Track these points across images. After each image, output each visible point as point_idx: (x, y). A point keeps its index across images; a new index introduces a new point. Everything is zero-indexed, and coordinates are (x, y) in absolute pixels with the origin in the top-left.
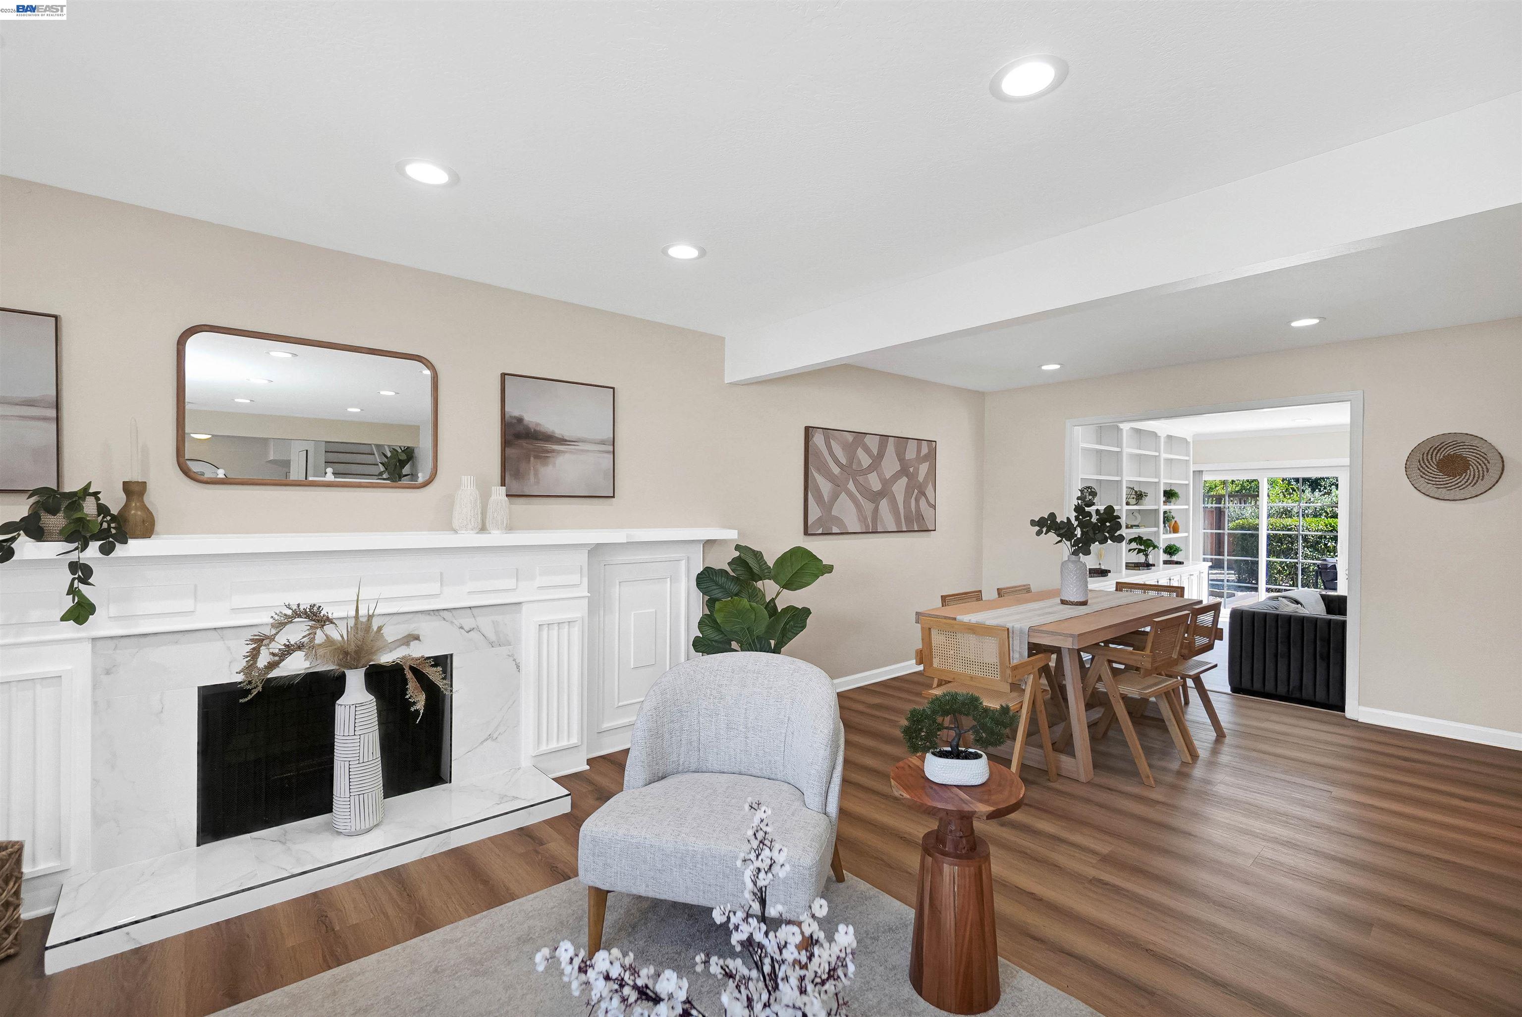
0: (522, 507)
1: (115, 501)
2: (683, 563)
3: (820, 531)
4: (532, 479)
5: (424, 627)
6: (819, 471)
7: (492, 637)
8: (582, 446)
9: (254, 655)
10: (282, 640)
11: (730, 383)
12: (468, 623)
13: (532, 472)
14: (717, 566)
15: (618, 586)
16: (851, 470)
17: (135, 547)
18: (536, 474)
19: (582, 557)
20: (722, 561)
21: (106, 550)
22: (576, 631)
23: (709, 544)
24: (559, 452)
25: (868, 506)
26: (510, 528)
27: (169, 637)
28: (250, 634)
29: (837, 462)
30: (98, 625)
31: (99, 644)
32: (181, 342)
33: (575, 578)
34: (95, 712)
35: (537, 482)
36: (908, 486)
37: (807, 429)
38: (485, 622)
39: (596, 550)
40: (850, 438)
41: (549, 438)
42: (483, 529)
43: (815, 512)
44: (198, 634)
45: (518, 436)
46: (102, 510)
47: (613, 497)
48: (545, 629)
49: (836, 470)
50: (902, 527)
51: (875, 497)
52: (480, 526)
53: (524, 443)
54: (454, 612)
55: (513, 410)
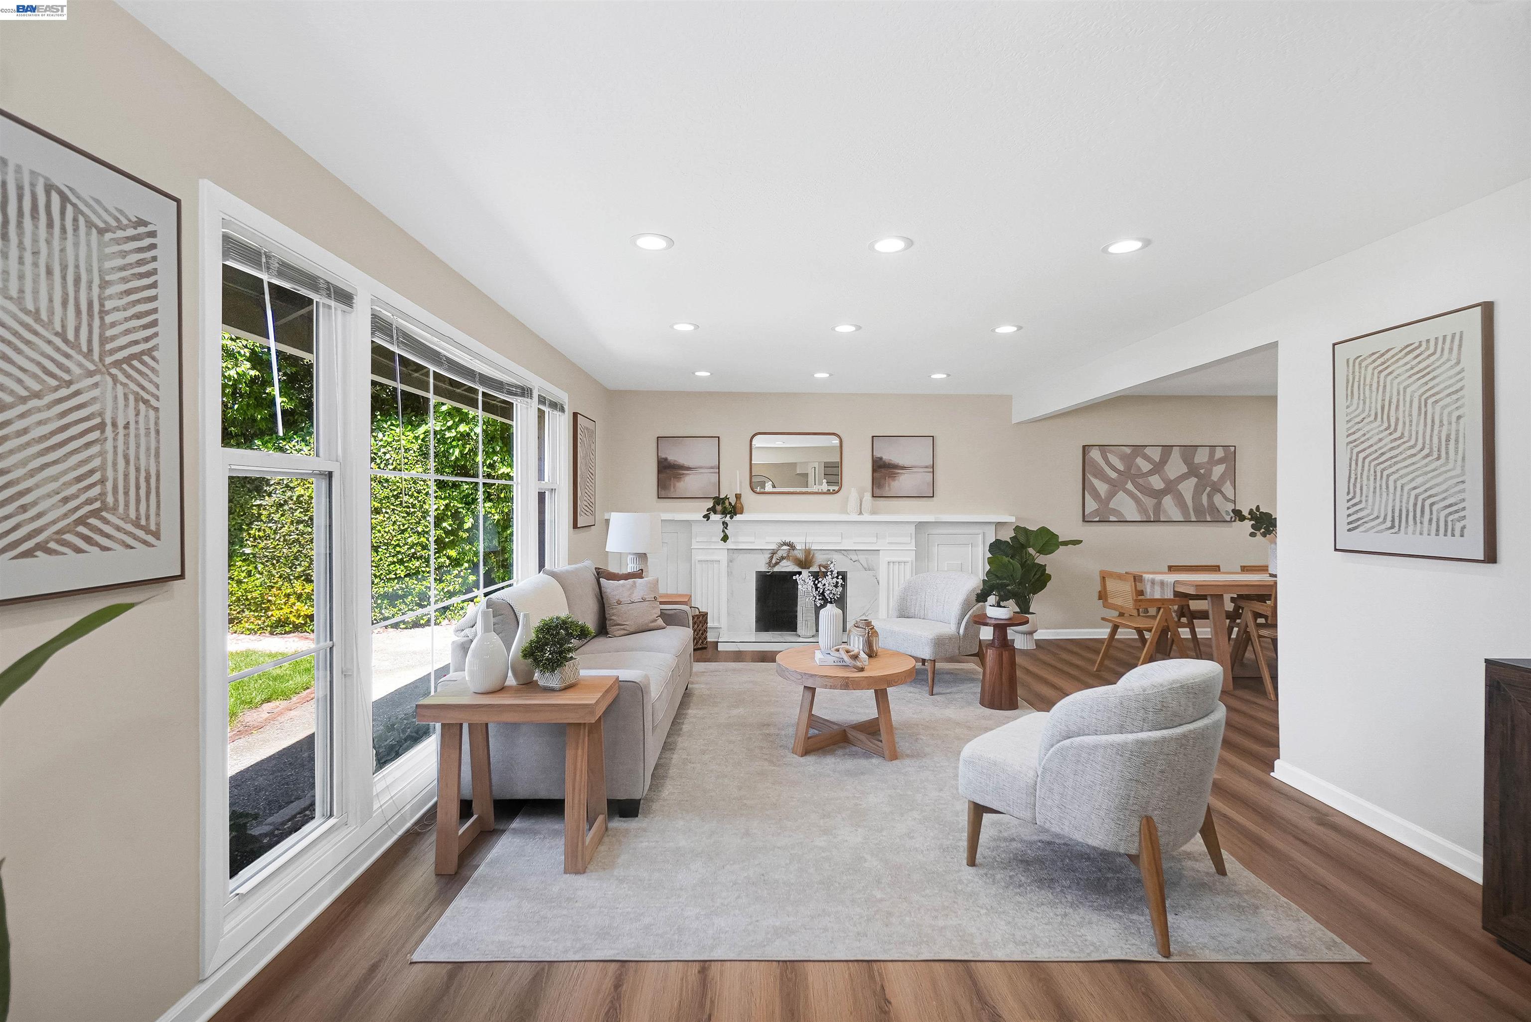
0: (882, 503)
1: (733, 500)
2: (980, 537)
3: (1097, 519)
4: (887, 488)
5: (836, 557)
6: (1095, 476)
7: (866, 566)
8: (915, 470)
9: (771, 558)
10: (780, 554)
11: (1017, 423)
12: (854, 557)
13: (887, 485)
14: (1003, 539)
15: (937, 547)
16: (1129, 474)
17: (738, 517)
18: (889, 485)
19: (912, 529)
20: (1007, 535)
21: (731, 518)
22: (908, 566)
23: (998, 525)
24: (902, 473)
25: (1149, 502)
26: (873, 512)
27: (748, 551)
28: (770, 552)
29: (1114, 468)
30: (730, 544)
31: (730, 551)
32: (751, 441)
33: (908, 539)
34: (728, 575)
35: (890, 490)
36: (1196, 486)
37: (1084, 447)
38: (862, 558)
39: (920, 526)
40: (1128, 450)
41: (896, 467)
42: (861, 513)
43: (1092, 505)
44: (755, 551)
45: (880, 467)
46: (730, 504)
47: (933, 497)
48: (892, 564)
49: (1113, 475)
50: (1190, 518)
51: (1158, 495)
52: (859, 511)
53: (883, 470)
54: (848, 552)
55: (878, 454)
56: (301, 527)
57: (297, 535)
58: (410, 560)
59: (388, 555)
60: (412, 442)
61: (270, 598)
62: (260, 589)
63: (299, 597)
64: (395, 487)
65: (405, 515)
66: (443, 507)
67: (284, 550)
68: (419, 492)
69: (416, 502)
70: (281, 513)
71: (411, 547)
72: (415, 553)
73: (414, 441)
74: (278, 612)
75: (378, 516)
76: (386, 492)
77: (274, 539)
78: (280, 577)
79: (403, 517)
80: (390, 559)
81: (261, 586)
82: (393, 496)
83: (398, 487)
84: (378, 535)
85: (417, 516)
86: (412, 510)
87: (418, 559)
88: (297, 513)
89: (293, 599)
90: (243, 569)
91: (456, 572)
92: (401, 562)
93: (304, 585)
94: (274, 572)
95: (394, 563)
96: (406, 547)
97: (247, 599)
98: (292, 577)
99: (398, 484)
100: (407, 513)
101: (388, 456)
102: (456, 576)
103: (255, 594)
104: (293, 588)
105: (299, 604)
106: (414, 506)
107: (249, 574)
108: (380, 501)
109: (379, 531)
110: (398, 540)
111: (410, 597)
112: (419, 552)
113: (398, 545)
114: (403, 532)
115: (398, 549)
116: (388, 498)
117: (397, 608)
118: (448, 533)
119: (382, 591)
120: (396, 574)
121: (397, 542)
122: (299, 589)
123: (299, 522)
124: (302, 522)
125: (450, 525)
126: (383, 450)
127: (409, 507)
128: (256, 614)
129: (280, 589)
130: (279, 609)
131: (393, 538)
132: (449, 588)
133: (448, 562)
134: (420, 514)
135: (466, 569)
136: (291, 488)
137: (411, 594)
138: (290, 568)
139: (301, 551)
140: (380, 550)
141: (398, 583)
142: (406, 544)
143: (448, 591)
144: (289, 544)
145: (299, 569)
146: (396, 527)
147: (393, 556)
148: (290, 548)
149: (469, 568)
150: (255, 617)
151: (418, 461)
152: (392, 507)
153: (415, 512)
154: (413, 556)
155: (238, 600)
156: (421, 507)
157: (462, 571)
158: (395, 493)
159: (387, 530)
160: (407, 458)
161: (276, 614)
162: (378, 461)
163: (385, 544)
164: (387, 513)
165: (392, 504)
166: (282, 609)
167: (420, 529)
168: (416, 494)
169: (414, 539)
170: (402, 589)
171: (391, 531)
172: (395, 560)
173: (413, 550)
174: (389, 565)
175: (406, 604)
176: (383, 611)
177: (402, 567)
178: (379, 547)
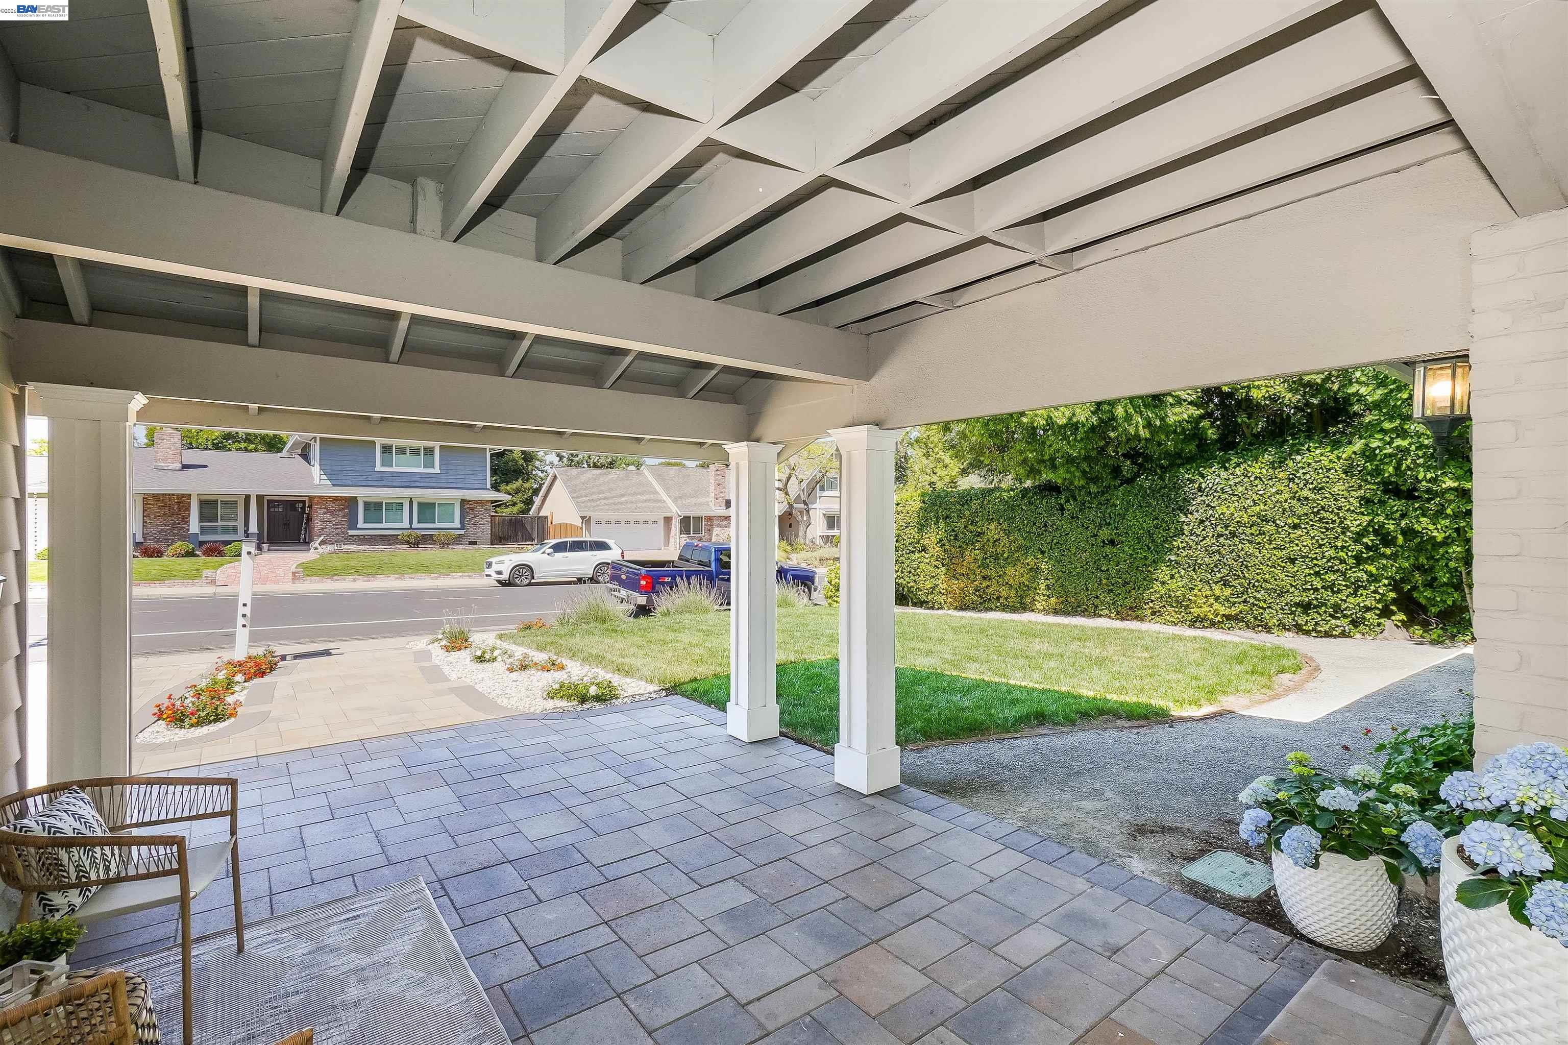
56: (1221, 540)
57: (1218, 546)
58: (1326, 573)
59: (1305, 567)
60: (1334, 462)
61: (1190, 598)
62: (1183, 589)
63: (1217, 599)
64: (1315, 505)
65: (1324, 530)
66: (1365, 524)
67: (1206, 559)
68: (1340, 508)
69: (1336, 518)
70: (1202, 528)
71: (1329, 561)
72: (1332, 567)
73: (1336, 461)
74: (1198, 610)
75: (1296, 531)
76: (1306, 509)
77: (1196, 549)
78: (1201, 581)
79: (1322, 533)
80: (1307, 571)
81: (1183, 587)
82: (1313, 513)
83: (1318, 504)
84: (1295, 548)
85: (1336, 532)
86: (1331, 526)
87: (1335, 572)
88: (1219, 528)
89: (1211, 600)
90: (1167, 573)
91: (1372, 588)
92: (1317, 574)
93: (1222, 589)
94: (1195, 577)
95: (1310, 574)
96: (1325, 560)
97: (1170, 597)
98: (1211, 582)
99: (1318, 502)
100: (1326, 528)
101: (1308, 476)
102: (1375, 592)
103: (1178, 593)
104: (1212, 590)
105: (1217, 604)
106: (1334, 522)
107: (1172, 577)
108: (1299, 517)
109: (1297, 545)
110: (1315, 553)
111: (1323, 608)
112: (1336, 565)
113: (1316, 558)
114: (1320, 546)
115: (1315, 562)
116: (1307, 514)
117: (1310, 617)
118: (1368, 548)
119: (1297, 599)
120: (1312, 585)
121: (1315, 555)
122: (1218, 592)
123: (1220, 536)
124: (1222, 536)
125: (1372, 541)
126: (1301, 471)
127: (1327, 523)
128: (1177, 610)
129: (1200, 591)
130: (1198, 608)
131: (1311, 551)
132: (1366, 603)
133: (1365, 577)
134: (1339, 530)
135: (1385, 585)
136: (1212, 507)
137: (1326, 605)
138: (1210, 573)
139: (1220, 561)
140: (1297, 562)
141: (1313, 594)
142: (1323, 557)
143: (1365, 606)
144: (1211, 554)
145: (1218, 575)
146: (1314, 541)
147: (1310, 568)
148: (1210, 557)
149: (1390, 585)
150: (1175, 611)
151: (1339, 479)
152: (1311, 523)
153: (1333, 528)
154: (1331, 570)
155: (1161, 597)
156: (1342, 522)
157: (1379, 587)
158: (1315, 510)
159: (1305, 544)
160: (1328, 477)
161: (1195, 611)
162: (1296, 480)
163: (1303, 557)
164: (1306, 528)
165: (1311, 520)
166: (1201, 607)
167: (1339, 544)
168: (1336, 511)
169: (1332, 553)
170: (1317, 599)
171: (1310, 545)
172: (1312, 572)
173: (1330, 564)
174: (1306, 576)
175: (1319, 614)
176: (1296, 618)
177: (1318, 579)
178: (1296, 559)
